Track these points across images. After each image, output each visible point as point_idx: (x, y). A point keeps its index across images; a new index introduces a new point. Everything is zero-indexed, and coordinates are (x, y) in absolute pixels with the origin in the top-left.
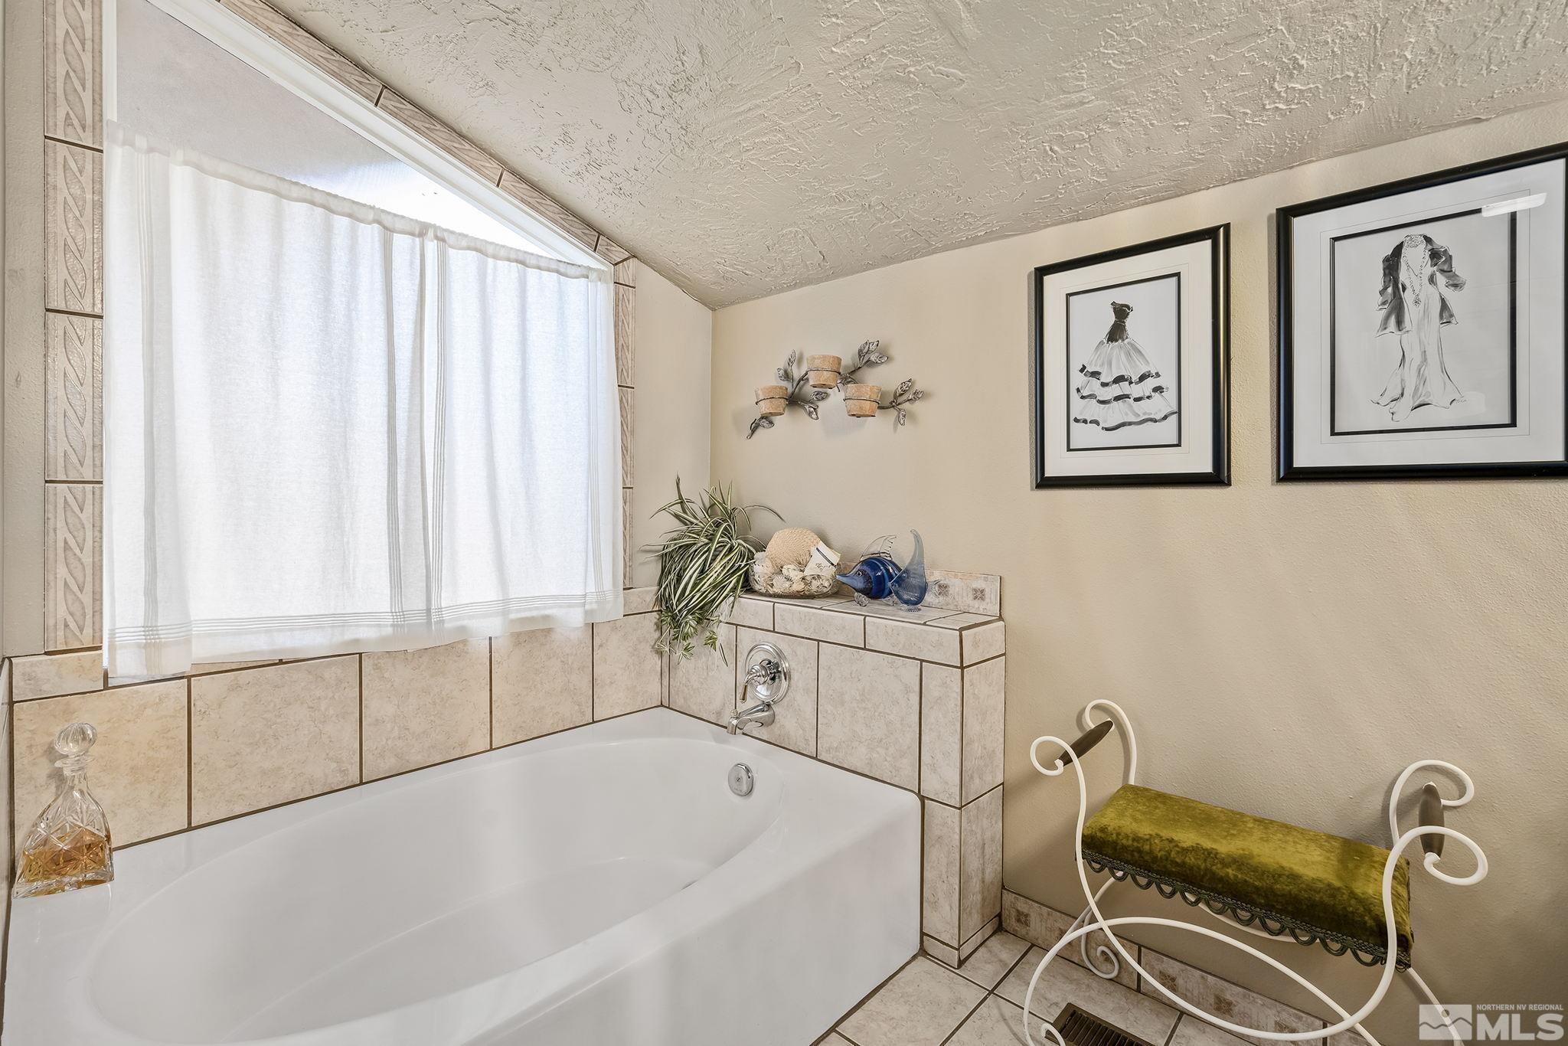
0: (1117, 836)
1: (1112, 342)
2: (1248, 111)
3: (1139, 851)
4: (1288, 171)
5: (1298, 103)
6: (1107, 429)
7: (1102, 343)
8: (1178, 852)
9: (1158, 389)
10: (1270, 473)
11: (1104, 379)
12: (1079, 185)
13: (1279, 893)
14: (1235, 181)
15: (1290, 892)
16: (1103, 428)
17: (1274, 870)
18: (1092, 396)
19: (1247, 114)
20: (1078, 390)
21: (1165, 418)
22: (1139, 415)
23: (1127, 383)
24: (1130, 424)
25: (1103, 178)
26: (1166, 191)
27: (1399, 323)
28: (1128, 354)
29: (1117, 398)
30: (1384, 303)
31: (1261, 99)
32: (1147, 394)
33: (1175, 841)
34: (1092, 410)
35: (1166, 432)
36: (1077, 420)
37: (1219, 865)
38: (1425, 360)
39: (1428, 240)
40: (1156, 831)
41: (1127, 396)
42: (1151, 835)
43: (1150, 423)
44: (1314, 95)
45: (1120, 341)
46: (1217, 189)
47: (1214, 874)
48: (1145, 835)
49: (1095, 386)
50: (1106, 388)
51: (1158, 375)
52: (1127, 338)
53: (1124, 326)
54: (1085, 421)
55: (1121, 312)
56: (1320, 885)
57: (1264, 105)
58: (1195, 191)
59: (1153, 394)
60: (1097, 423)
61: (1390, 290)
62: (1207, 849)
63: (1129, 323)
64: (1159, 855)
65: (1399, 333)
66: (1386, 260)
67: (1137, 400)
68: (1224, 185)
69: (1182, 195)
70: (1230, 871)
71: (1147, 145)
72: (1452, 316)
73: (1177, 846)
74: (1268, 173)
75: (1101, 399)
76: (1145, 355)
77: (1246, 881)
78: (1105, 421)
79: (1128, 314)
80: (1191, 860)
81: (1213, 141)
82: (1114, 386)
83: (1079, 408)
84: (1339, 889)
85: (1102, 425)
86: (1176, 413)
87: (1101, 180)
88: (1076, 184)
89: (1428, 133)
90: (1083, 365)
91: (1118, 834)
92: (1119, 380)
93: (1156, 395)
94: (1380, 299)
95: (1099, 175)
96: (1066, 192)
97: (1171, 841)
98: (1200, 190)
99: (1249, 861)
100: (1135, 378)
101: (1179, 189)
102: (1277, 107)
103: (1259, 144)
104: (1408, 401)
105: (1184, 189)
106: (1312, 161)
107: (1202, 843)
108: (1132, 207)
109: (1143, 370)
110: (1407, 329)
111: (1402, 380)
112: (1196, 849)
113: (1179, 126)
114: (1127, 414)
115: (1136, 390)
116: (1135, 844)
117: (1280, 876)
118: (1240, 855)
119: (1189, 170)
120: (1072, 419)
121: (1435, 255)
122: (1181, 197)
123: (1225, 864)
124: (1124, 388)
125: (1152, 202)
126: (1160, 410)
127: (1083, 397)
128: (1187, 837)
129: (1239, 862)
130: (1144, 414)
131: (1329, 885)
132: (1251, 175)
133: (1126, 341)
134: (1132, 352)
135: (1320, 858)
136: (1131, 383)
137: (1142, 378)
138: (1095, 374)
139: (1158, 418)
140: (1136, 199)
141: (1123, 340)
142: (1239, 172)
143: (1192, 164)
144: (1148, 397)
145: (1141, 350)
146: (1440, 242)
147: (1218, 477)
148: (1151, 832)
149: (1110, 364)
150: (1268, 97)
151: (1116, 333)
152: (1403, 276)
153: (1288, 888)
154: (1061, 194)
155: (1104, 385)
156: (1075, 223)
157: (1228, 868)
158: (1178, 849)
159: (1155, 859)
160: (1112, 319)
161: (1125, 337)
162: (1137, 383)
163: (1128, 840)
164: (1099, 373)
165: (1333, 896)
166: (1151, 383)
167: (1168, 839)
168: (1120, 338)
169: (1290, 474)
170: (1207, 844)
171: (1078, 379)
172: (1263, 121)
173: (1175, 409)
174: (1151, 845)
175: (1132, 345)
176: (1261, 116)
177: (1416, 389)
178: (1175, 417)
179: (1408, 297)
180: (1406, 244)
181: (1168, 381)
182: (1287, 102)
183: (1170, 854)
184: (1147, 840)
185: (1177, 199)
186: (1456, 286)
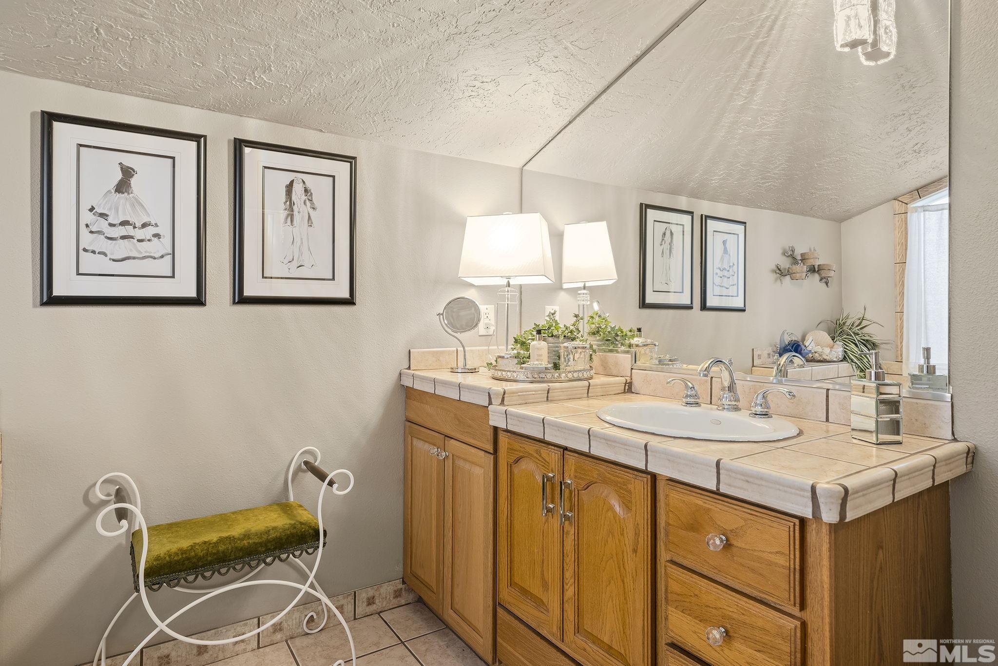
0: (169, 557)
1: (119, 193)
2: (236, 77)
3: (188, 559)
4: (239, 117)
5: (260, 86)
6: (114, 260)
7: (109, 192)
8: (213, 546)
9: (157, 236)
10: (229, 298)
11: (111, 220)
12: (104, 64)
13: (271, 540)
14: (210, 110)
15: (276, 536)
16: (110, 259)
17: (265, 530)
18: (99, 232)
19: (235, 78)
20: (87, 226)
21: (162, 257)
22: (142, 253)
23: (132, 227)
24: (134, 258)
25: (126, 68)
26: (166, 97)
27: (292, 221)
28: (133, 206)
29: (123, 238)
30: (286, 209)
31: (245, 75)
32: (149, 238)
33: (208, 542)
34: (101, 243)
35: (163, 266)
36: (85, 250)
37: (239, 542)
38: (302, 243)
39: (304, 182)
40: (192, 542)
41: (132, 237)
42: (191, 546)
43: (150, 259)
44: (269, 86)
45: (126, 194)
46: (198, 109)
47: (237, 548)
48: (188, 547)
49: (103, 225)
50: (113, 228)
51: (156, 225)
52: (132, 193)
53: (130, 184)
54: (94, 252)
55: (128, 173)
56: (287, 526)
57: (245, 78)
58: (184, 105)
59: (153, 238)
60: (105, 254)
61: (288, 203)
62: (227, 537)
63: (133, 181)
64: (201, 554)
65: (292, 227)
66: (287, 186)
67: (139, 241)
68: (203, 109)
69: (175, 103)
70: (245, 542)
71: (170, 64)
72: (312, 223)
73: (210, 544)
74: (229, 113)
75: (109, 236)
76: (147, 209)
77: (254, 543)
78: (112, 254)
79: (133, 175)
80: (222, 548)
81: (210, 82)
82: (121, 227)
83: (87, 239)
84: (295, 523)
85: (109, 256)
86: (171, 254)
87: (124, 69)
88: (102, 62)
89: (302, 128)
90: (92, 206)
91: (170, 556)
92: (124, 223)
93: (156, 239)
94: (284, 207)
95: (125, 65)
96: (90, 63)
97: (205, 543)
98: (187, 105)
99: (251, 532)
100: (138, 225)
101: (175, 99)
102: (251, 83)
103: (233, 96)
104: (295, 264)
105: (178, 101)
106: (253, 118)
107: (222, 536)
108: (137, 96)
109: (146, 219)
110: (295, 225)
111: (293, 252)
112: (221, 540)
113: (196, 64)
114: (131, 250)
115: (139, 234)
116: (184, 556)
117: (269, 531)
118: (245, 531)
119: (187, 91)
120: (81, 248)
121: (306, 191)
122: (173, 105)
123: (241, 540)
124: (128, 230)
125: (153, 99)
126: (158, 251)
127: (91, 232)
128: (213, 536)
129: (247, 536)
130: (146, 252)
131: (290, 524)
132: (220, 110)
133: (131, 195)
134: (136, 204)
135: (276, 516)
136: (135, 227)
137: (144, 225)
138: (103, 215)
139: (156, 256)
140: (142, 92)
141: (129, 194)
142: (215, 106)
143: (190, 89)
144: (149, 240)
145: (143, 204)
146: (309, 185)
147: (198, 301)
148: (190, 544)
149: (117, 210)
150: (249, 75)
151: (122, 187)
152: (294, 198)
153: (275, 535)
154: (85, 62)
155: (111, 225)
156: (83, 88)
157: (243, 541)
158: (211, 545)
159: (200, 559)
160: (119, 176)
161: (130, 192)
162: (139, 228)
163: (178, 555)
164: (107, 216)
165: (295, 528)
166: (150, 231)
167: (202, 543)
168: (126, 191)
169: (241, 299)
170: (225, 535)
171: (87, 217)
172: (241, 86)
173: (170, 251)
174: (194, 551)
175: (136, 199)
176: (241, 83)
177: (298, 258)
178: (170, 257)
179: (295, 208)
180: (295, 181)
181: (164, 229)
182: (256, 83)
183: (208, 550)
184: (191, 549)
185: (170, 104)
186: (314, 208)
